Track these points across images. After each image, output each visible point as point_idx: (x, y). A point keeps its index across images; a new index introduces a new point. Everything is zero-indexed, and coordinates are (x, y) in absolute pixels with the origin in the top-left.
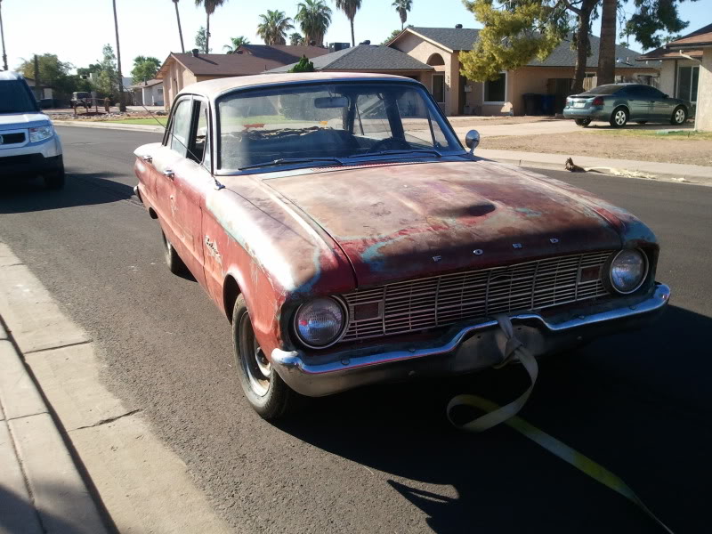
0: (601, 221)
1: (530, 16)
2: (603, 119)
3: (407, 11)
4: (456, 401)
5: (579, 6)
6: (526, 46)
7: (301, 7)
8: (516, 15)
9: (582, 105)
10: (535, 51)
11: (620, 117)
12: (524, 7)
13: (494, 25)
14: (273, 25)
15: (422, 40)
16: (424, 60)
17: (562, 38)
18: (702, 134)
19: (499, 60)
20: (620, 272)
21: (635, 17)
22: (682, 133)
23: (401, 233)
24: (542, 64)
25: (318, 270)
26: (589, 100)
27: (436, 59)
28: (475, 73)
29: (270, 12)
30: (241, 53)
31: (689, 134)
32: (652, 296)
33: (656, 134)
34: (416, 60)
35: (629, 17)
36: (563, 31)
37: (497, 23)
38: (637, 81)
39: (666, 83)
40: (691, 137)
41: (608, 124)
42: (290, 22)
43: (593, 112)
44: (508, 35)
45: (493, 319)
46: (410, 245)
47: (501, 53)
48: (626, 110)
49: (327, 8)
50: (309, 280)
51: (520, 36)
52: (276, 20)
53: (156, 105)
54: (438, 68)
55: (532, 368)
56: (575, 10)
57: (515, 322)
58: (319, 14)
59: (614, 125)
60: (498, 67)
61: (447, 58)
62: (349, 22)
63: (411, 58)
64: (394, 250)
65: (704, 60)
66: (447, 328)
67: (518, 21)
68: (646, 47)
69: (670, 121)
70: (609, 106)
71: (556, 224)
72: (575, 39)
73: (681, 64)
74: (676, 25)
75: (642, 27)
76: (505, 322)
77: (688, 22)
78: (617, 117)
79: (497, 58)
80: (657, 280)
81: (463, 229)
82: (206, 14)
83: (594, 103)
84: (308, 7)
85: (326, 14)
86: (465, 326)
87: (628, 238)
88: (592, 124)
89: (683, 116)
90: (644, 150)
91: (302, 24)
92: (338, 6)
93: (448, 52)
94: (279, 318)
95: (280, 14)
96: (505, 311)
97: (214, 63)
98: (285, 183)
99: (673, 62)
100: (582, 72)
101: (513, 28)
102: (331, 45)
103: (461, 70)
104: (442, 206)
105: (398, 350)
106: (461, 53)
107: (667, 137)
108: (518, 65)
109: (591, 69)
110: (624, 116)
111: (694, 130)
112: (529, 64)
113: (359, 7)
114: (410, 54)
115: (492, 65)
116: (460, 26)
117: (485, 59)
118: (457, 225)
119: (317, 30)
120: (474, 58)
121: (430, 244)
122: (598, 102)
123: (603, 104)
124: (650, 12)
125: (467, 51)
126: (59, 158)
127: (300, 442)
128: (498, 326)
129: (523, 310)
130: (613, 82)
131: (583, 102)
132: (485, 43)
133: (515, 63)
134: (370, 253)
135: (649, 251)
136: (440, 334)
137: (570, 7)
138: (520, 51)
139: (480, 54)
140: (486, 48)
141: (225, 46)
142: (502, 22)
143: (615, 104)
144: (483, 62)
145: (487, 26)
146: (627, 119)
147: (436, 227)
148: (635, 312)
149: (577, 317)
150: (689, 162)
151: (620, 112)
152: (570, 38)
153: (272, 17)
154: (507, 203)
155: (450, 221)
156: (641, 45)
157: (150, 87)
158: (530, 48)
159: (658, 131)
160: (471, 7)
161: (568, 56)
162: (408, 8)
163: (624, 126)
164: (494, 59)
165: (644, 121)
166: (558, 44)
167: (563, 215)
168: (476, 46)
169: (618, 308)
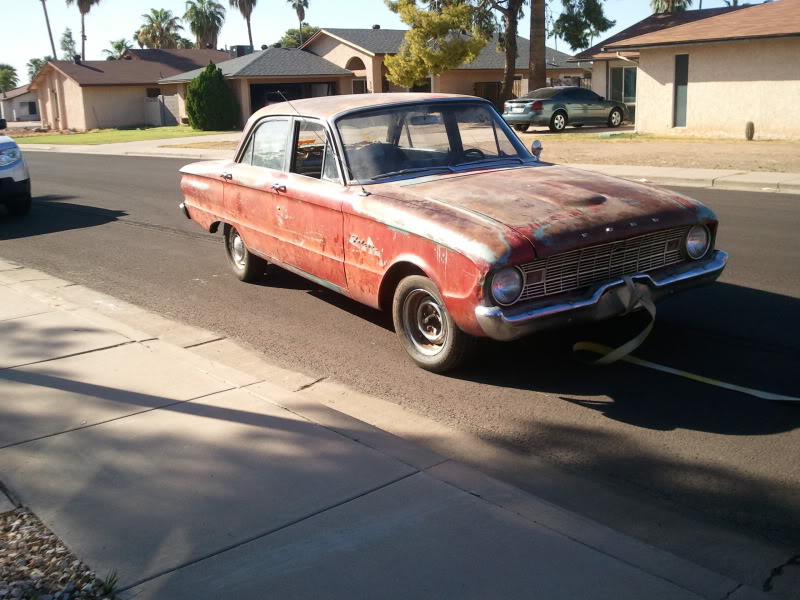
0: (681, 206)
1: (457, 16)
2: (542, 123)
3: (305, 8)
4: (578, 346)
5: (504, 5)
6: (456, 49)
7: (190, 6)
8: (443, 16)
9: (521, 110)
10: (464, 54)
11: (559, 121)
12: (451, 7)
13: (421, 27)
14: (159, 26)
15: (339, 43)
16: (342, 63)
17: (488, 39)
18: (643, 135)
19: (428, 64)
20: (693, 243)
21: (563, 16)
22: (622, 136)
23: (553, 218)
24: (469, 67)
25: (508, 247)
26: (528, 105)
27: (356, 63)
28: (402, 78)
29: (155, 12)
30: (129, 58)
31: (631, 137)
32: (714, 258)
33: (598, 138)
34: (333, 65)
35: (556, 17)
36: (488, 31)
37: (424, 25)
38: (566, 84)
39: (599, 85)
40: (633, 139)
41: (547, 128)
42: (178, 23)
43: (532, 117)
44: (436, 37)
45: (621, 279)
46: (564, 227)
47: (431, 57)
48: (564, 113)
49: (220, 6)
50: (504, 254)
51: (448, 39)
52: (162, 20)
53: (19, 120)
54: (358, 73)
55: (652, 310)
56: (501, 9)
57: (635, 280)
58: (211, 13)
59: (553, 130)
60: (424, 72)
61: (368, 62)
62: (245, 21)
63: (328, 63)
64: (555, 230)
65: (641, 63)
66: (588, 288)
67: (445, 23)
68: (574, 48)
69: (607, 124)
70: (548, 110)
71: (653, 209)
72: (501, 40)
73: (612, 65)
74: (603, 25)
75: (571, 28)
76: (629, 279)
77: (615, 22)
78: (556, 121)
79: (425, 61)
80: (716, 248)
81: (593, 214)
82: (80, 15)
83: (534, 108)
84: (199, 5)
85: (220, 13)
86: (603, 284)
87: (701, 217)
88: (530, 129)
89: (619, 118)
90: (595, 154)
91: (193, 24)
92: (232, 3)
93: (369, 55)
94: (482, 284)
95: (166, 13)
96: (629, 273)
97: (100, 71)
98: (425, 188)
99: (604, 63)
100: (512, 75)
101: (442, 29)
102: (232, 48)
103: (386, 75)
104: (571, 199)
105: (561, 304)
106: (386, 56)
107: (610, 140)
108: (445, 69)
109: (521, 71)
110: (563, 119)
111: (634, 131)
112: (460, 67)
113: (255, 4)
114: (326, 57)
115: (419, 70)
116: (377, 27)
117: (413, 63)
118: (589, 211)
119: (210, 30)
120: (402, 62)
121: (577, 225)
122: (537, 107)
123: (541, 109)
124: (576, 10)
125: (392, 55)
126: (26, 183)
127: (476, 384)
128: (624, 284)
129: (635, 273)
130: (545, 85)
131: (522, 107)
132: (413, 46)
133: (443, 67)
134: (539, 234)
135: (711, 227)
136: (584, 291)
137: (496, 6)
138: (450, 54)
139: (407, 58)
140: (414, 50)
141: (104, 51)
142: (430, 24)
143: (554, 108)
144: (411, 66)
145: (414, 28)
146: (566, 124)
147: (575, 214)
148: (708, 271)
149: (670, 276)
150: (644, 163)
151: (559, 116)
152: (496, 39)
153: (157, 17)
154: (612, 195)
155: (582, 209)
156: (569, 46)
157: (10, 100)
158: (460, 51)
159: (600, 134)
160: (394, 8)
161: (493, 58)
162: (306, 4)
163: (563, 131)
164: (422, 62)
165: (580, 125)
166: (485, 45)
167: (655, 203)
168: (402, 49)
169: (694, 268)
